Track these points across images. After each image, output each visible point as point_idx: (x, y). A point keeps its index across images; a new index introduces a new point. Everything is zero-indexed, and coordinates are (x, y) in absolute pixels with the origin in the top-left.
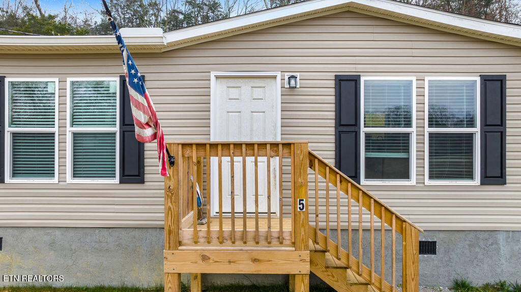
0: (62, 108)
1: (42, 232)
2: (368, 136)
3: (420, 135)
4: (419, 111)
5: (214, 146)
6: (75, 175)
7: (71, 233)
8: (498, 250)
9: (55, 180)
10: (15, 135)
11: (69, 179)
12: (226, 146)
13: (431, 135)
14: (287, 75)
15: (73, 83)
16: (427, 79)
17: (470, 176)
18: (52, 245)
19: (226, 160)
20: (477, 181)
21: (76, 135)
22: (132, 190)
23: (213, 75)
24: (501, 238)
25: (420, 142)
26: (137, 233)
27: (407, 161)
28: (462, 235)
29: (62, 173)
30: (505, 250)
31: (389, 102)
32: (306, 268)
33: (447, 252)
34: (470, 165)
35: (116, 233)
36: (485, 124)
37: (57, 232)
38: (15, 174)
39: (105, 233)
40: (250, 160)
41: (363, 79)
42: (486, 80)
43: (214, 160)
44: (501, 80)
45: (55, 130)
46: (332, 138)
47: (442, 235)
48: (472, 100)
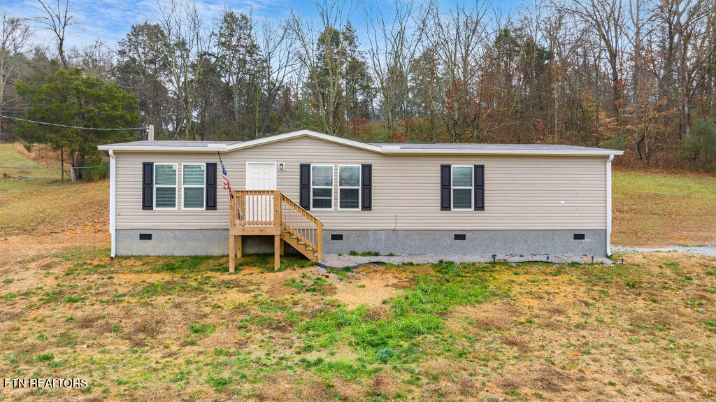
0: (180, 177)
1: (169, 232)
2: (314, 189)
3: (336, 189)
4: (336, 179)
5: (247, 191)
6: (185, 206)
7: (183, 232)
8: (369, 238)
9: (176, 209)
10: (157, 188)
11: (183, 208)
12: (251, 191)
13: (341, 190)
14: (279, 163)
15: (184, 166)
16: (339, 166)
17: (358, 207)
18: (174, 237)
19: (251, 197)
20: (360, 209)
21: (185, 189)
22: (211, 213)
23: (247, 163)
24: (370, 233)
25: (336, 193)
26: (213, 232)
27: (331, 200)
28: (354, 232)
29: (179, 205)
30: (371, 238)
31: (322, 176)
32: (279, 233)
33: (347, 239)
34: (358, 202)
35: (204, 231)
36: (363, 185)
37: (177, 232)
38: (157, 206)
39: (199, 231)
40: (260, 197)
41: (311, 165)
42: (363, 166)
43: (247, 196)
44: (369, 167)
45: (176, 186)
46: (299, 191)
47: (345, 232)
48: (359, 174)
